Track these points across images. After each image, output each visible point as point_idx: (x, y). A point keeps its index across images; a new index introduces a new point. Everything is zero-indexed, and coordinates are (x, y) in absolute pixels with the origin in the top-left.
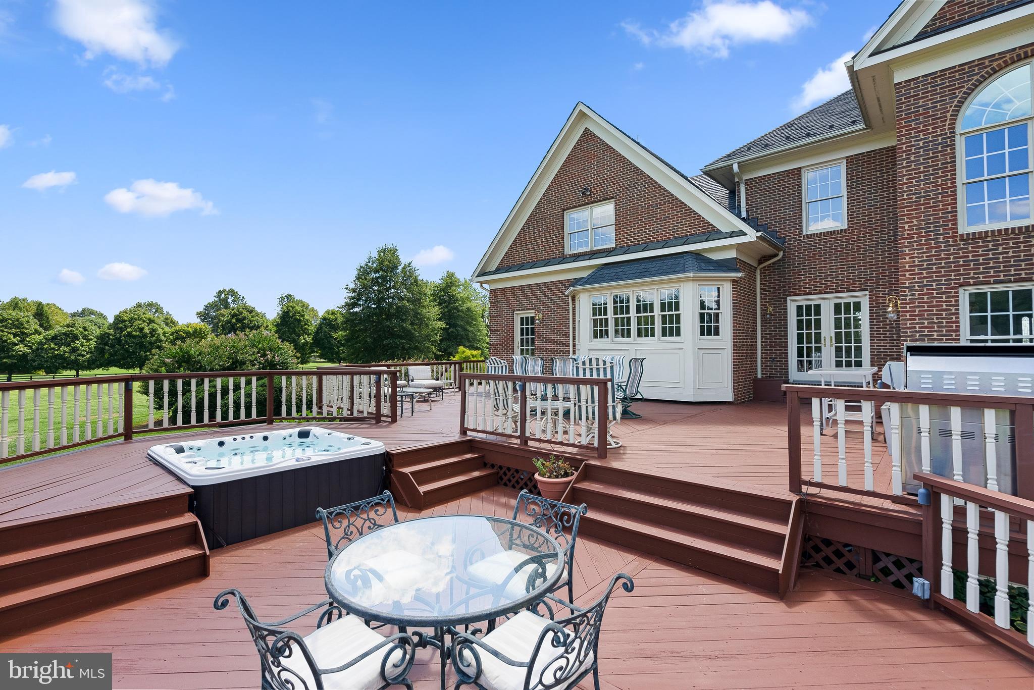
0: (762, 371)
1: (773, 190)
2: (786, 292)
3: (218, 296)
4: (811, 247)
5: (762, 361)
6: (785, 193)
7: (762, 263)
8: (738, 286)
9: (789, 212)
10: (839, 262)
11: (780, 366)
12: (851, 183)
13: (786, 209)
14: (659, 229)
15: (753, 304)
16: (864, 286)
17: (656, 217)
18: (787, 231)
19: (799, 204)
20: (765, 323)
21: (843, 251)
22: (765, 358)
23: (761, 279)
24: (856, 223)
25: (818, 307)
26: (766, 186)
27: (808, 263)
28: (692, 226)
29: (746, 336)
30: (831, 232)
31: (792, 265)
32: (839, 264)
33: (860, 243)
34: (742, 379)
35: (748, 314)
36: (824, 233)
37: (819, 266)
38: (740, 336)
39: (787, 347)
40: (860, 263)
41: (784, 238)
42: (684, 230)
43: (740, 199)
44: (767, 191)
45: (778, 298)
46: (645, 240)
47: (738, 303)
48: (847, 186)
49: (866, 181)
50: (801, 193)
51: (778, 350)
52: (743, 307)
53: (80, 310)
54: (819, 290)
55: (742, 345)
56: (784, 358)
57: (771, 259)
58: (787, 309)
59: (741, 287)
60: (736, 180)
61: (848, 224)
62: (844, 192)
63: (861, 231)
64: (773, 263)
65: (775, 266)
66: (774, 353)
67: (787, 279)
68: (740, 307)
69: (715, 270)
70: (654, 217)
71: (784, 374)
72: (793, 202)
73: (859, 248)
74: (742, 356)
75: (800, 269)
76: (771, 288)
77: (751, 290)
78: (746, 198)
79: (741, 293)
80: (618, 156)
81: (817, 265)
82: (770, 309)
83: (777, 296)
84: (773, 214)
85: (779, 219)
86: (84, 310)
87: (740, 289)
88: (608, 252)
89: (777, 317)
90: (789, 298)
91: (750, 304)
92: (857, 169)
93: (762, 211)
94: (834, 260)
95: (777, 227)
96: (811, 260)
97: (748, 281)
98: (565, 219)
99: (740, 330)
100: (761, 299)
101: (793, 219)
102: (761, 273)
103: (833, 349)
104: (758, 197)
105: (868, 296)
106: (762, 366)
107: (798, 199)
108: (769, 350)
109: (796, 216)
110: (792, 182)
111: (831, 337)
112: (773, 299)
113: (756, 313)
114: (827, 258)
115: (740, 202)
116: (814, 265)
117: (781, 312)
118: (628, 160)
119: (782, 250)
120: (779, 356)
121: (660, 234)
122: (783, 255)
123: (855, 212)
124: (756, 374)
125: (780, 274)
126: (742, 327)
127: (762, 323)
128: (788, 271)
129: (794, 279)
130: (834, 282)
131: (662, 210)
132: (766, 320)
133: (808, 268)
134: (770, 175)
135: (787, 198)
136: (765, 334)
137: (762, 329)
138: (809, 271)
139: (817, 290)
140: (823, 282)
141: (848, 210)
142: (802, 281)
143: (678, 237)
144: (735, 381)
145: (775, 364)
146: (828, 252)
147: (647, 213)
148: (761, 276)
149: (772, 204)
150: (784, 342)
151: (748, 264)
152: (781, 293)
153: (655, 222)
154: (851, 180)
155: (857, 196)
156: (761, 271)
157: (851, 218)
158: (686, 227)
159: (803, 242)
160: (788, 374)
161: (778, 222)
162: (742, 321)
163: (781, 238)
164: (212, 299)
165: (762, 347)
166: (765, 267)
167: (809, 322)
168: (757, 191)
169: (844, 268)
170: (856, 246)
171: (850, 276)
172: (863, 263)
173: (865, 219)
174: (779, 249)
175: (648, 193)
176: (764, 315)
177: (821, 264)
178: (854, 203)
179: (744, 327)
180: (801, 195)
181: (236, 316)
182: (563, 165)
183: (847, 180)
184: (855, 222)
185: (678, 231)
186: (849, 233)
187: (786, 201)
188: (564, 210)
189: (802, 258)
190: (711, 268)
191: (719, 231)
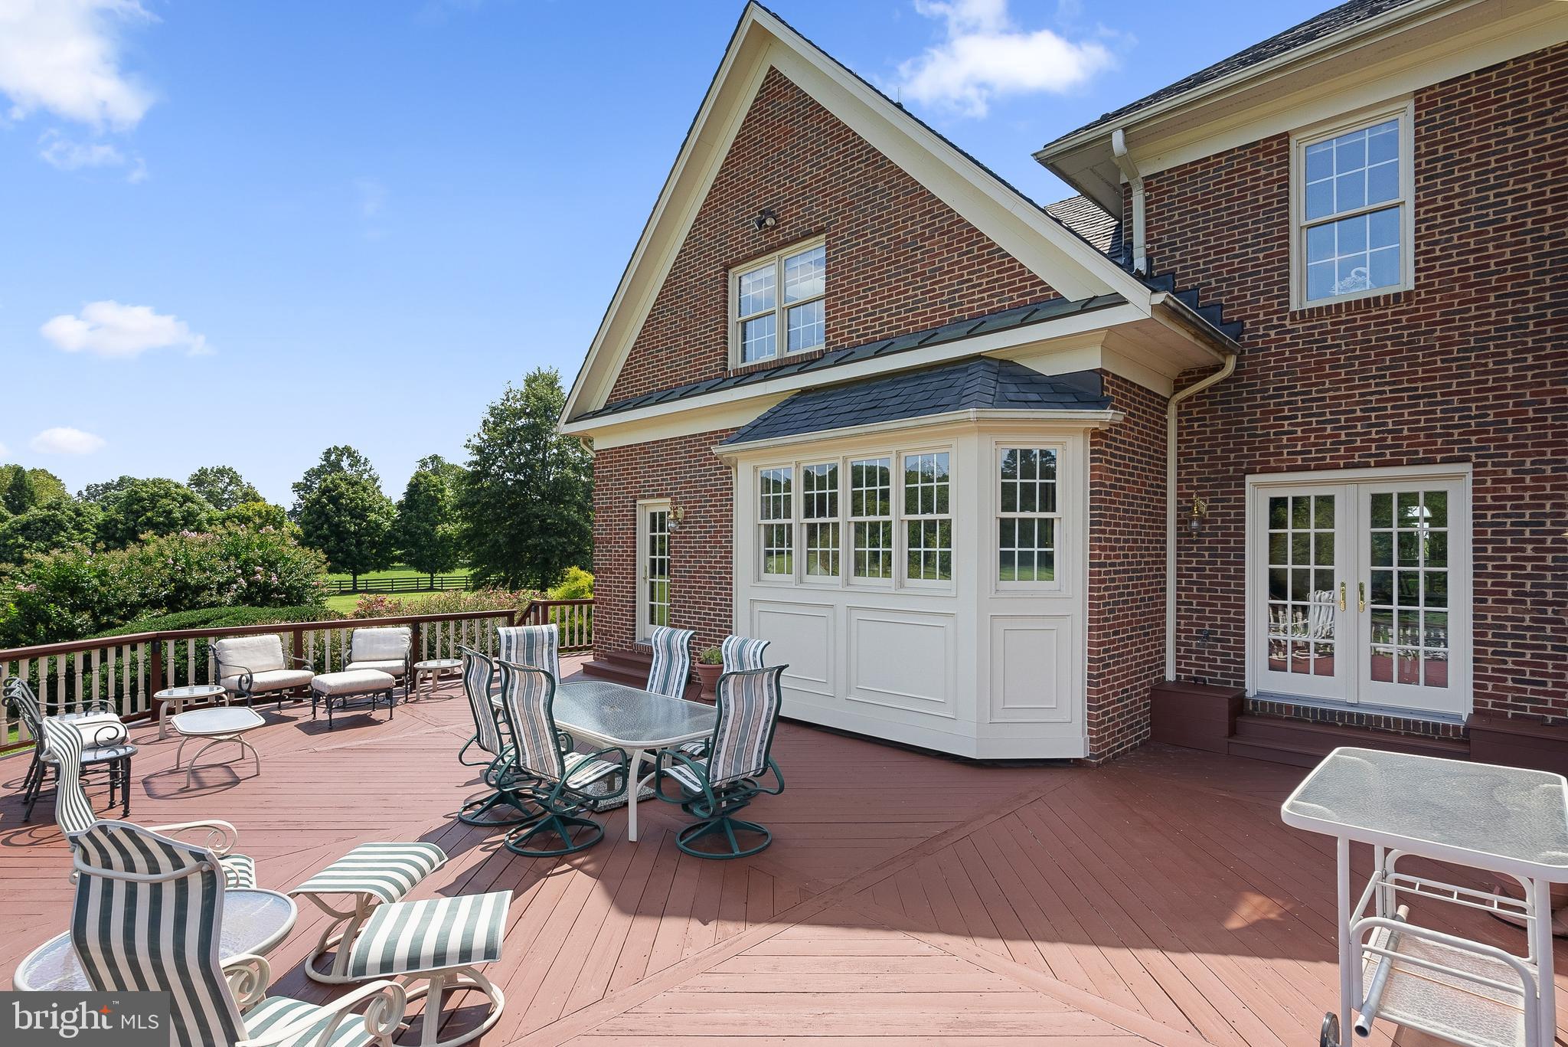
0: (1179, 663)
1: (1215, 198)
2: (1242, 464)
3: (327, 459)
4: (1310, 342)
5: (1178, 637)
6: (1244, 204)
7: (1184, 388)
8: (1108, 446)
9: (1254, 252)
10: (1387, 383)
11: (1223, 654)
12: (1428, 162)
13: (1248, 246)
14: (919, 301)
15: (1156, 493)
16: (1461, 450)
17: (913, 269)
18: (1249, 302)
19: (1283, 230)
20: (1186, 542)
21: (1401, 351)
22: (1184, 631)
23: (1179, 428)
24: (1439, 275)
25: (1326, 503)
26: (1196, 190)
27: (1303, 386)
28: (993, 288)
29: (1131, 579)
30: (1367, 301)
31: (1259, 391)
32: (1387, 388)
33: (1450, 329)
34: (1115, 694)
35: (1139, 520)
36: (1348, 304)
37: (1332, 394)
38: (1113, 580)
39: (1243, 607)
40: (1450, 385)
41: (1241, 321)
42: (977, 302)
43: (1131, 228)
44: (1198, 203)
45: (1223, 479)
46: (889, 329)
47: (1108, 494)
48: (1417, 173)
49: (1473, 156)
50: (1287, 200)
51: (1219, 612)
52: (1123, 503)
53: (117, 480)
54: (1332, 458)
55: (1116, 603)
56: (1235, 635)
57: (1205, 377)
58: (1243, 507)
59: (1117, 448)
60: (1124, 180)
61: (1417, 279)
62: (1406, 189)
63: (1455, 296)
64: (1212, 388)
65: (1215, 397)
66: (1209, 619)
67: (1246, 429)
68: (1113, 502)
69: (1039, 404)
70: (908, 271)
71: (1232, 676)
72: (1266, 227)
73: (1447, 342)
74: (1116, 633)
75: (1279, 404)
76: (1206, 452)
77: (1151, 457)
78: (1147, 224)
79: (1118, 465)
80: (836, 125)
81: (1329, 390)
82: (1202, 506)
83: (1218, 472)
84: (1211, 262)
85: (1228, 272)
86: (122, 479)
87: (1113, 455)
88: (807, 363)
89: (1218, 528)
90: (1249, 479)
91: (1147, 492)
92: (1446, 124)
93: (1186, 254)
94: (1374, 377)
95: (1221, 294)
96: (1310, 378)
97: (1140, 432)
98: (730, 290)
99: (1113, 565)
100: (1179, 481)
101: (1266, 271)
102: (1179, 414)
103: (1366, 618)
104: (1176, 218)
105: (1470, 478)
106: (1178, 650)
107: (1279, 217)
108: (1197, 611)
109: (1273, 262)
110: (1263, 173)
111: (1361, 586)
112: (1208, 480)
113: (1165, 516)
114: (1355, 372)
115: (1131, 235)
116: (1317, 392)
117: (1229, 514)
118: (855, 134)
119: (1232, 352)
120: (1222, 627)
121: (920, 314)
122: (1237, 366)
123: (1437, 243)
124: (1162, 671)
125: (1229, 416)
126: (1117, 557)
127: (1179, 542)
128: (1249, 407)
129: (1263, 428)
130: (1374, 436)
131: (927, 252)
132: (1190, 535)
133: (1303, 401)
134: (1208, 159)
135: (1250, 217)
136: (1187, 569)
137: (1179, 555)
138: (1305, 408)
139: (1324, 458)
140: (1343, 438)
141: (1417, 238)
142: (1285, 433)
143: (962, 320)
144: (1093, 705)
145: (1210, 646)
146: (1357, 357)
147: (893, 263)
148: (1179, 421)
149: (1212, 234)
150: (1234, 592)
151: (1140, 388)
152: (1230, 464)
153: (910, 284)
154: (1427, 154)
155: (1445, 199)
156: (1179, 407)
157: (1425, 261)
158: (980, 292)
159: (1289, 331)
160: (1243, 677)
161: (1224, 280)
162: (1117, 540)
163: (1232, 321)
164: (316, 462)
165: (1178, 603)
166: (1190, 398)
167: (1301, 541)
168: (1173, 203)
169: (1402, 399)
170: (1439, 338)
171: (1419, 421)
172: (1459, 385)
173: (1467, 261)
174: (1225, 351)
175: (896, 211)
176: (1185, 522)
177: (1339, 389)
178: (1435, 218)
179: (1126, 556)
180: (1287, 207)
181: (329, 492)
182: (728, 162)
183: (1416, 157)
184: (1438, 270)
185: (961, 304)
186: (1418, 302)
187: (1247, 225)
188: (727, 268)
189: (1286, 373)
190: (1034, 397)
191: (1060, 299)
